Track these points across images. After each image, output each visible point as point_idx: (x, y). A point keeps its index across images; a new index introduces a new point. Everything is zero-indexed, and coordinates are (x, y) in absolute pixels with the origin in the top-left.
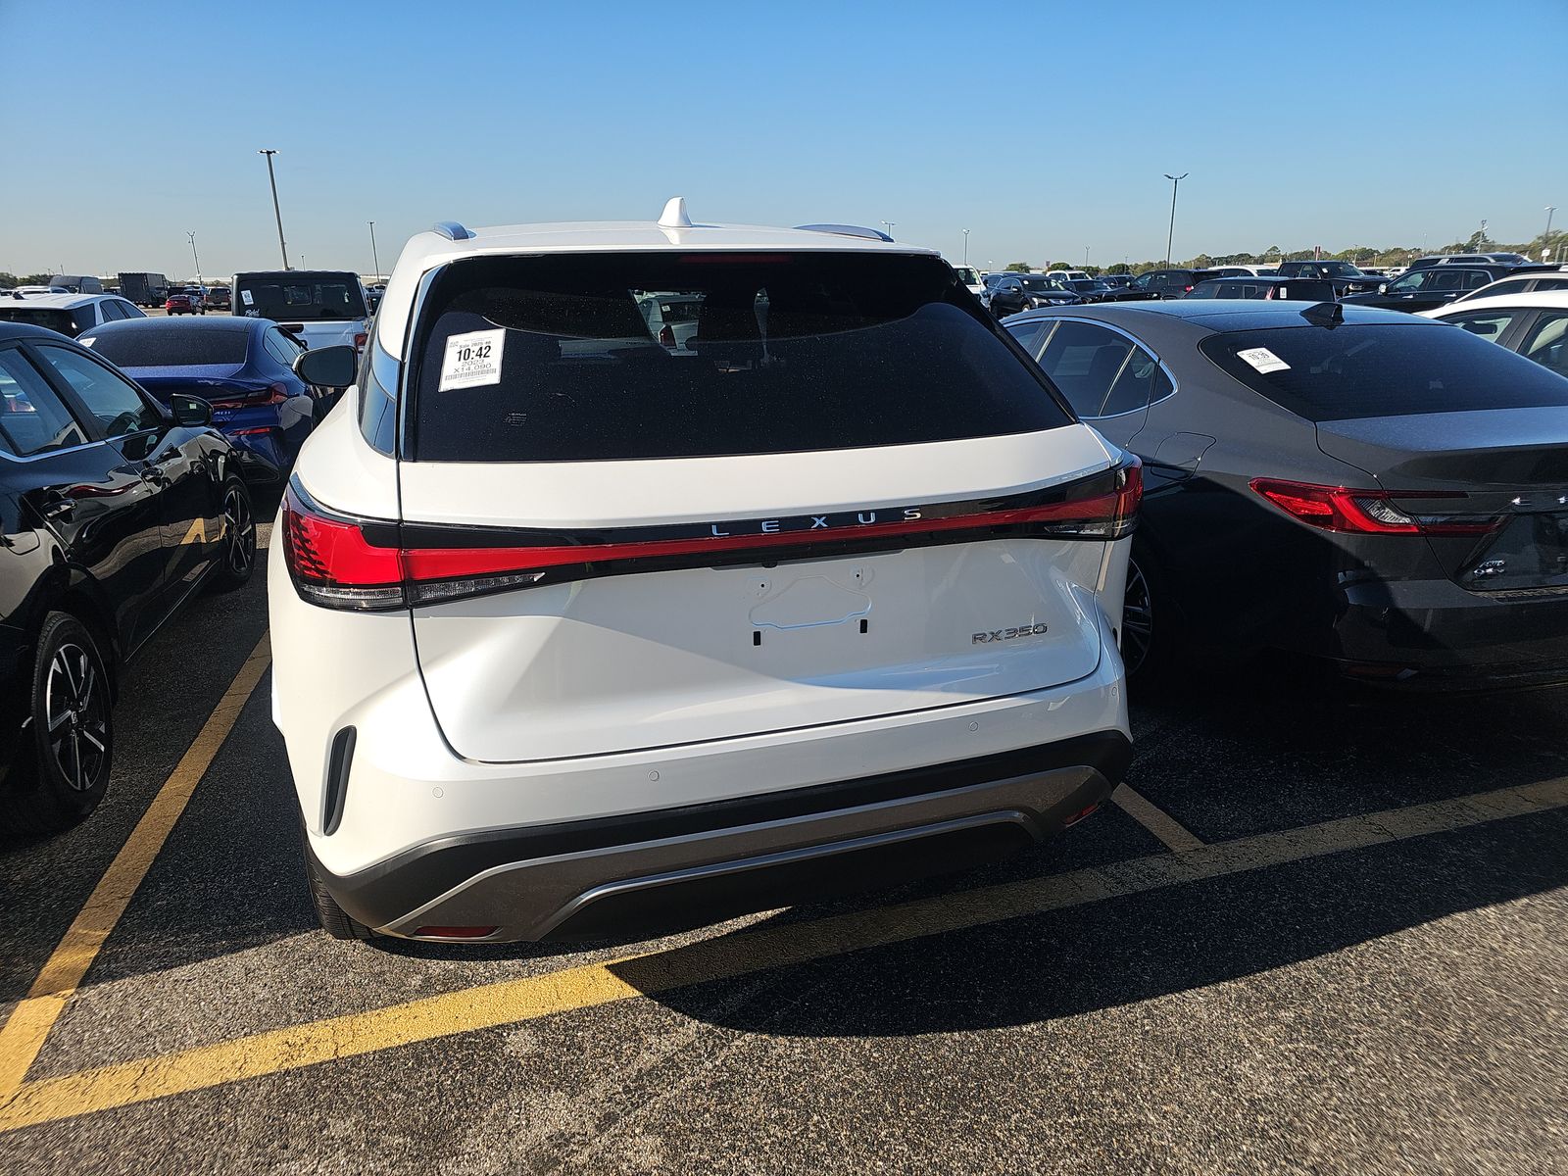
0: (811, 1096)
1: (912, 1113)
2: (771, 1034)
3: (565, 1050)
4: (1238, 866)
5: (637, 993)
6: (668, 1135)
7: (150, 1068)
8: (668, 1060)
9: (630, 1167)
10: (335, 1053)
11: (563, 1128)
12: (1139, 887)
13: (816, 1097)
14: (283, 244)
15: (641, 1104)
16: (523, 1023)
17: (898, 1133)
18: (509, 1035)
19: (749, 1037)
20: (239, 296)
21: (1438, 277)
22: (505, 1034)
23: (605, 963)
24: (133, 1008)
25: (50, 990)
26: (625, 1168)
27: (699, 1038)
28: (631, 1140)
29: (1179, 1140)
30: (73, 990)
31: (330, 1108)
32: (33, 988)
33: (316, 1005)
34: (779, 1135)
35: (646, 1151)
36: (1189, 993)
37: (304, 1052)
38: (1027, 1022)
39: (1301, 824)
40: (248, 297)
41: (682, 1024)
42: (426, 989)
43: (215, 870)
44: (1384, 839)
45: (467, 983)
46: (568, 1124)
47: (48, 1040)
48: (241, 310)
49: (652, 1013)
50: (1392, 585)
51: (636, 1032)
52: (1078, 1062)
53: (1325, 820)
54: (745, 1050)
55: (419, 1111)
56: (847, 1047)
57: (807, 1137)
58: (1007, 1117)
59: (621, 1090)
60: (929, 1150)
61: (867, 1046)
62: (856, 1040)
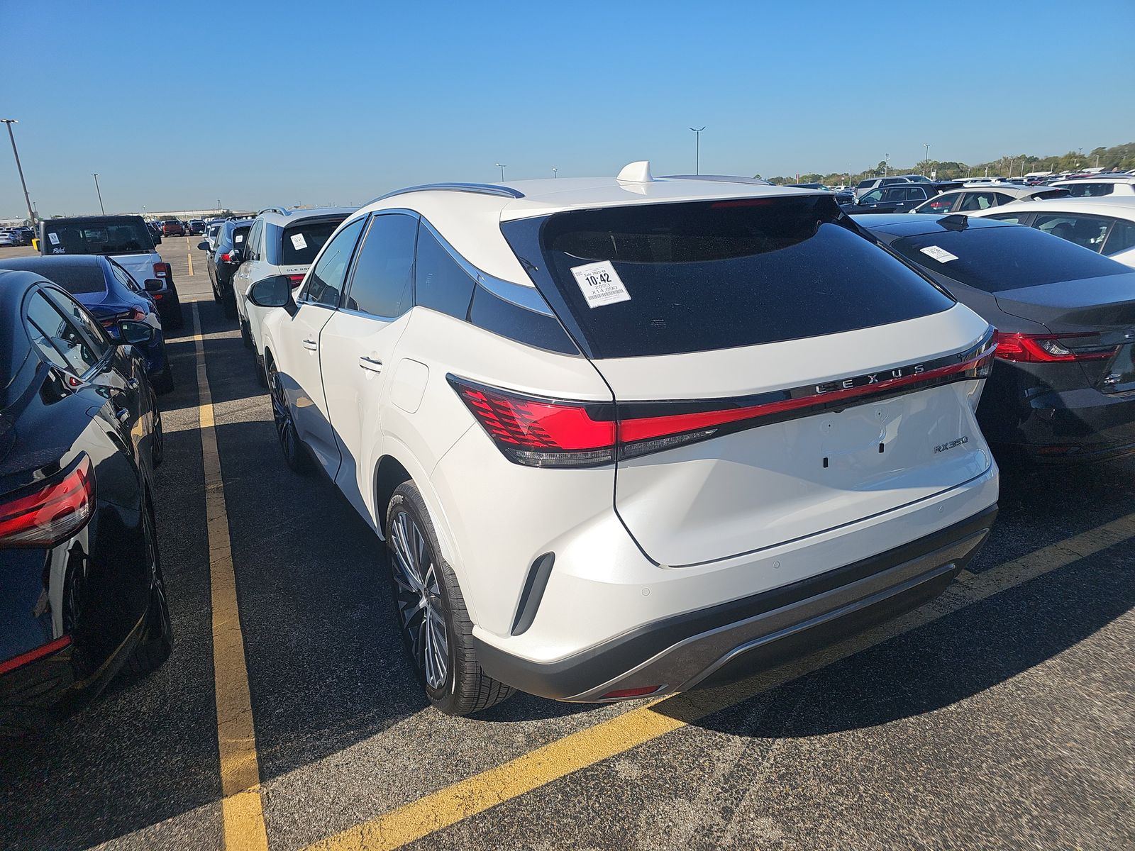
0: (848, 773)
1: (920, 774)
2: (793, 737)
3: (663, 769)
4: (1005, 586)
5: (683, 724)
6: (773, 815)
7: (365, 832)
8: (738, 765)
9: (765, 841)
10: (500, 799)
11: (700, 823)
12: (956, 608)
13: (852, 774)
14: (26, 194)
15: (741, 798)
16: (620, 755)
17: (921, 788)
18: (615, 765)
19: (780, 741)
20: (47, 238)
21: (891, 191)
22: (612, 766)
23: (646, 706)
24: (317, 790)
25: (239, 788)
26: (762, 842)
27: (748, 747)
28: (752, 823)
29: (1091, 764)
30: (259, 785)
31: (524, 837)
32: (224, 789)
33: (460, 768)
34: (847, 802)
35: (767, 829)
36: (1032, 670)
37: (475, 801)
38: (949, 704)
39: (1022, 555)
40: (54, 238)
41: (729, 740)
42: (531, 743)
43: (304, 681)
44: (1074, 558)
45: (559, 735)
46: (702, 820)
47: (267, 825)
48: (49, 249)
49: (703, 737)
50: (1063, 395)
51: (702, 750)
52: (999, 726)
53: (1034, 550)
54: (783, 750)
55: (591, 828)
56: (849, 737)
57: (865, 801)
58: (980, 767)
59: (720, 791)
60: (947, 796)
61: (861, 736)
62: (851, 732)
